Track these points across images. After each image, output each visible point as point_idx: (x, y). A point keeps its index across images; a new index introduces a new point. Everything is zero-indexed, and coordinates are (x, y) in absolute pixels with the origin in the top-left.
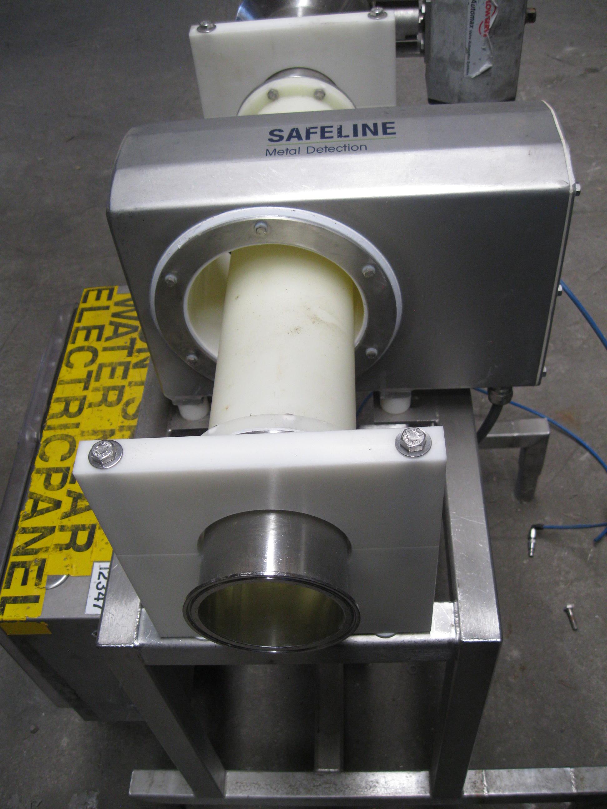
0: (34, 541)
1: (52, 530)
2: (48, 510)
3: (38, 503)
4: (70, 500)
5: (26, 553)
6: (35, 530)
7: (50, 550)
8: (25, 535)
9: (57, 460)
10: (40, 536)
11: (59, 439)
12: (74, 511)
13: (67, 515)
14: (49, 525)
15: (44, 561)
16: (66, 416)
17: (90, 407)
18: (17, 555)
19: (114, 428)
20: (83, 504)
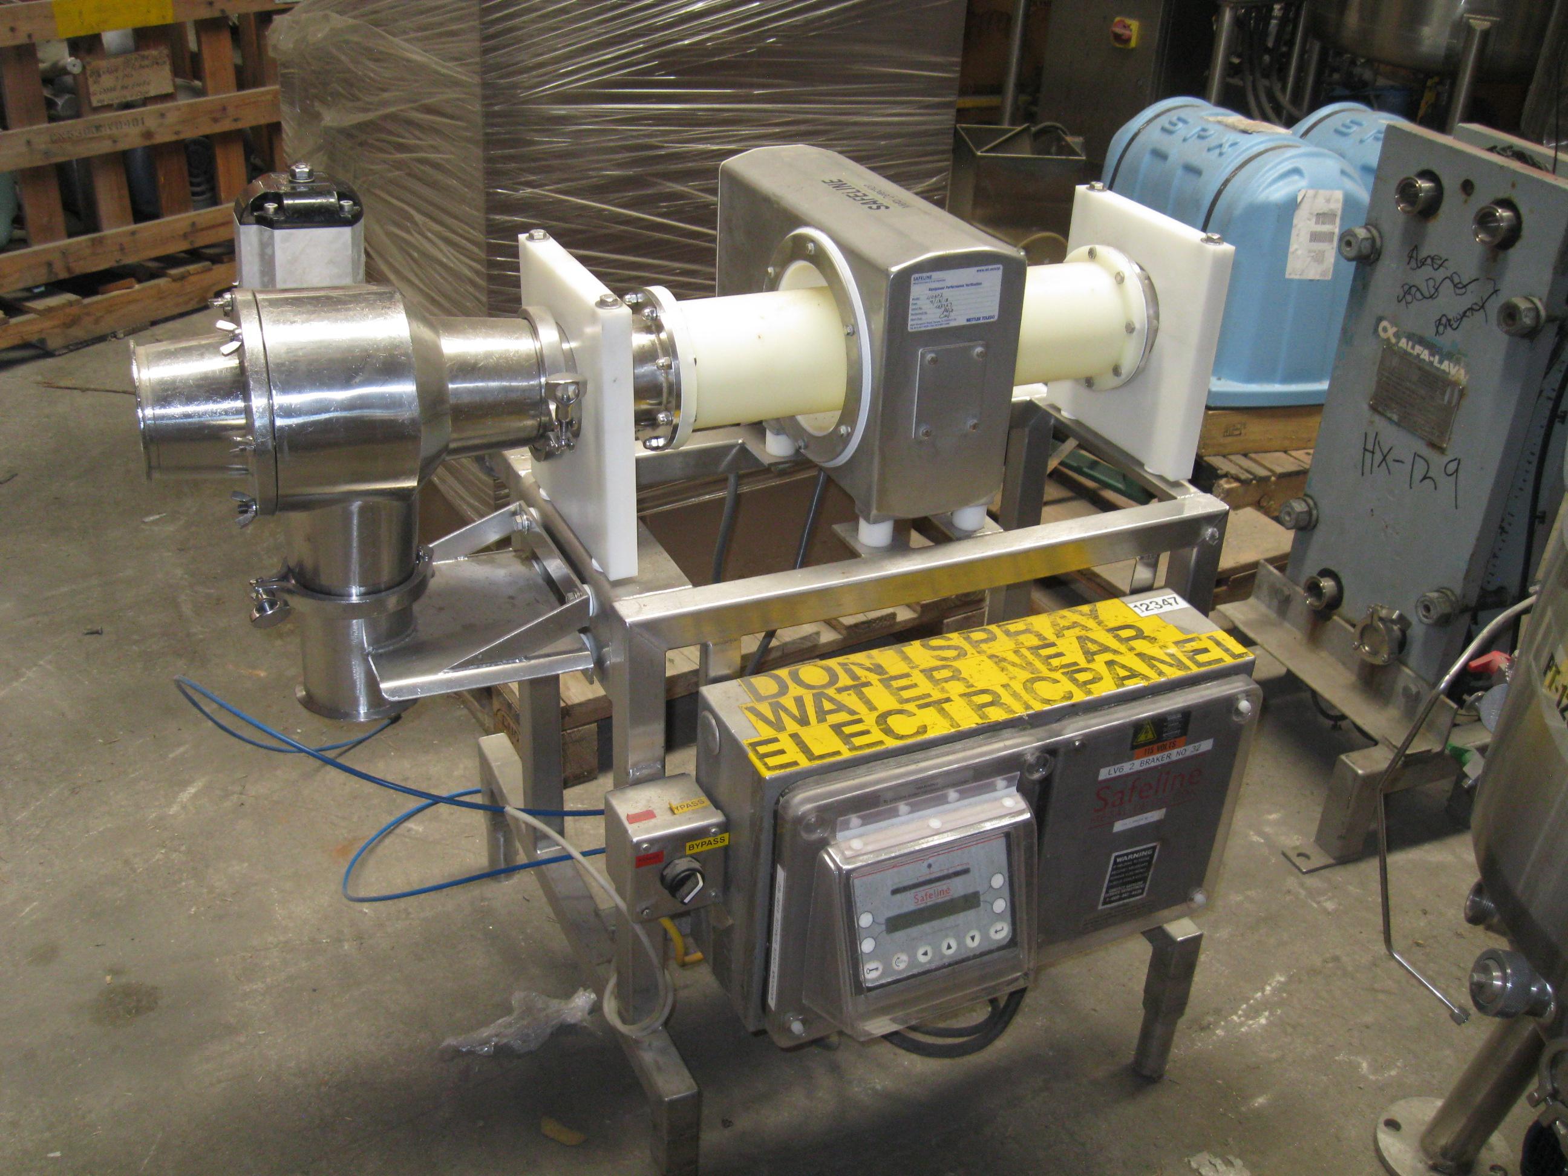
0: (1163, 662)
1: (1140, 655)
2: (1124, 667)
3: (1123, 677)
4: (1096, 658)
5: (1181, 661)
6: (1152, 667)
7: (1161, 644)
8: (1164, 671)
9: (1063, 685)
10: (1154, 660)
11: (1036, 693)
12: (1105, 649)
13: (1115, 652)
14: (1137, 659)
15: (1177, 643)
16: (1002, 701)
17: (972, 686)
18: (1189, 669)
19: (984, 658)
20: (1093, 648)
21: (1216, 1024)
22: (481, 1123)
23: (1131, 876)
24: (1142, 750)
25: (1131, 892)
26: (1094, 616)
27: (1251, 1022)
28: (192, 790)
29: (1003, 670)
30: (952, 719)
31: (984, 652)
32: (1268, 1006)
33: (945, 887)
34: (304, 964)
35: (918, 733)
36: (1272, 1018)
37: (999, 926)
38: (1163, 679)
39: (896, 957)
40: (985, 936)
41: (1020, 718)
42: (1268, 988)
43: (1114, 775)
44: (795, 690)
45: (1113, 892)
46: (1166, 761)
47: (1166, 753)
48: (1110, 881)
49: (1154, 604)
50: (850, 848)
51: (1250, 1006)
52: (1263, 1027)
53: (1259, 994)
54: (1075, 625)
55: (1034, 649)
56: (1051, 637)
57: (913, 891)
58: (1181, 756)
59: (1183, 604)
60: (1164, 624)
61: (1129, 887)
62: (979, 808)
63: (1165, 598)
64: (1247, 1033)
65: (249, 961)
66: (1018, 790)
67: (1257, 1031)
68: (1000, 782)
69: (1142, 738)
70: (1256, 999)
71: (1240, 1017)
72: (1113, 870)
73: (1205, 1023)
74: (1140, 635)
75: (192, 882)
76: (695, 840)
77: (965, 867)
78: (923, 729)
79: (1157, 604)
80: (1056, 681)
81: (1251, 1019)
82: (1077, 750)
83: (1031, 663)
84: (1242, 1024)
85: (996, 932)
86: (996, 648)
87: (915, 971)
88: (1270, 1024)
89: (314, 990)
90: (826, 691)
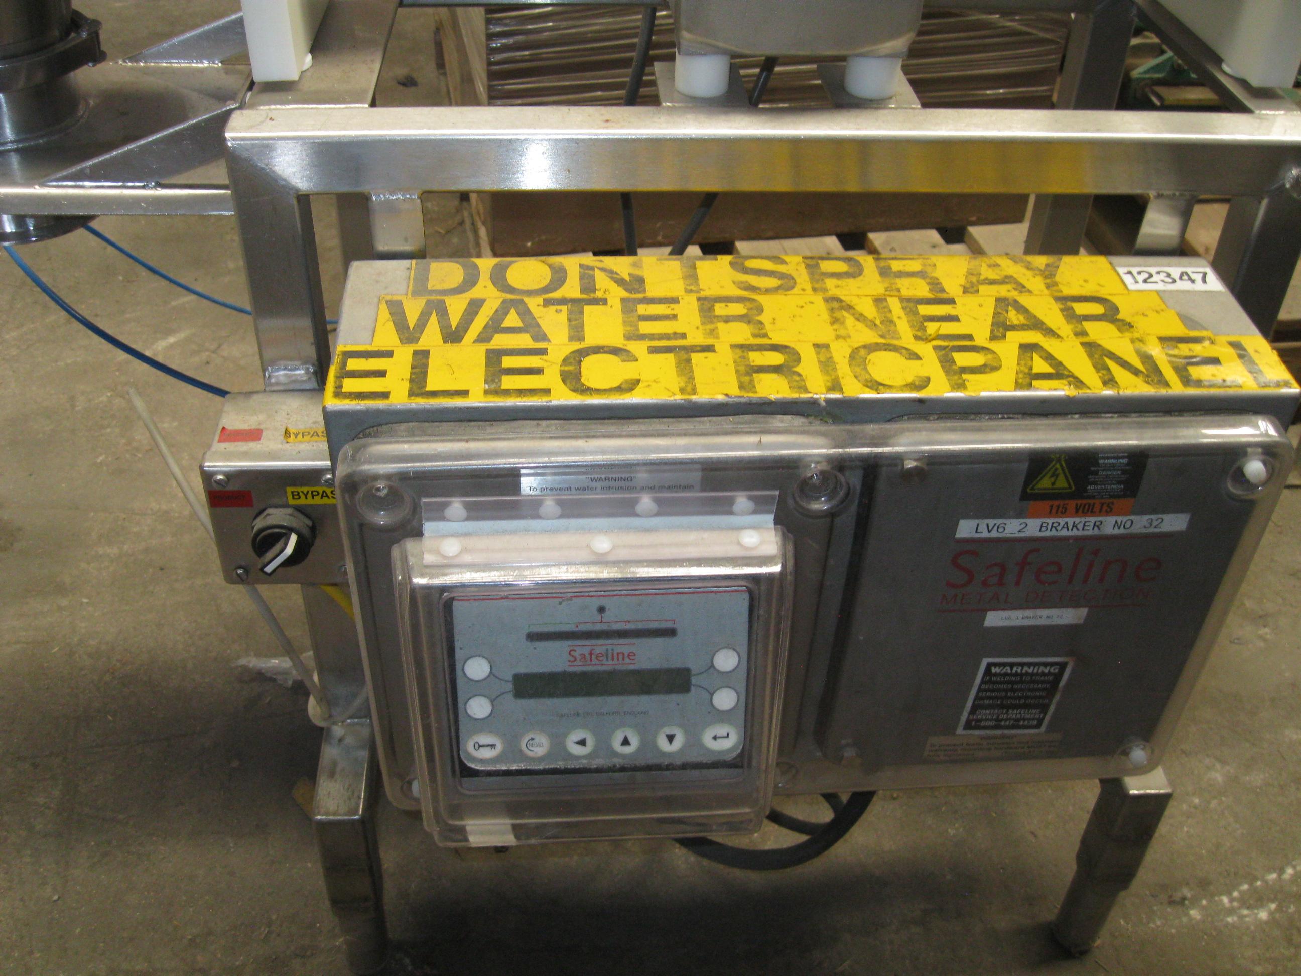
0: (1124, 364)
1: (1092, 348)
2: (1049, 358)
3: (1036, 374)
4: (1009, 334)
5: (1157, 371)
6: (1100, 367)
7: (1137, 335)
8: (1117, 379)
9: (922, 365)
10: (1111, 359)
11: (865, 369)
12: (1036, 324)
13: (1050, 333)
14: (1081, 352)
15: (1163, 340)
16: (798, 369)
17: (765, 336)
18: (1167, 384)
19: (818, 299)
20: (1014, 317)
21: (1195, 901)
22: (235, 764)
23: (1020, 698)
24: (1045, 505)
25: (1018, 720)
26: (1049, 274)
27: (1245, 912)
28: (172, 340)
29: (835, 321)
30: (691, 378)
31: (825, 290)
32: (1280, 896)
33: (626, 650)
34: (168, 539)
35: (619, 389)
36: (1277, 916)
37: (722, 730)
38: (1108, 392)
39: (530, 735)
40: (694, 740)
41: (814, 403)
42: (1290, 871)
43: (985, 534)
44: (485, 289)
45: (982, 714)
46: (1089, 532)
47: (1092, 519)
48: (977, 698)
49: (1162, 276)
50: (438, 552)
51: (1254, 890)
52: (1260, 924)
53: (1274, 876)
54: (1007, 280)
55: (911, 304)
56: (953, 287)
57: (570, 642)
58: (1122, 531)
59: (1214, 284)
60: (1163, 306)
61: (1014, 714)
62: (692, 536)
63: (1189, 270)
64: (1233, 926)
65: (120, 523)
66: (777, 522)
67: (1248, 928)
68: (742, 500)
69: (1045, 483)
70: (1266, 882)
71: (1232, 900)
72: (983, 682)
73: (1177, 896)
74: (1111, 314)
75: (117, 430)
76: (302, 485)
77: (669, 625)
78: (631, 385)
79: (1169, 275)
80: (915, 356)
81: (1248, 908)
82: (909, 475)
83: (892, 322)
84: (1231, 911)
85: (715, 738)
86: (848, 290)
87: (560, 764)
88: (1273, 921)
89: (162, 569)
90: (526, 300)
